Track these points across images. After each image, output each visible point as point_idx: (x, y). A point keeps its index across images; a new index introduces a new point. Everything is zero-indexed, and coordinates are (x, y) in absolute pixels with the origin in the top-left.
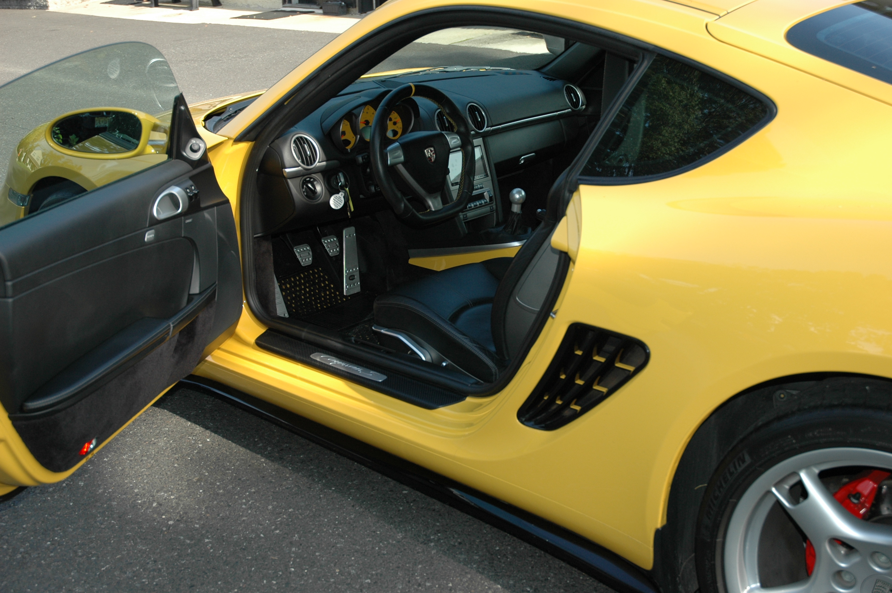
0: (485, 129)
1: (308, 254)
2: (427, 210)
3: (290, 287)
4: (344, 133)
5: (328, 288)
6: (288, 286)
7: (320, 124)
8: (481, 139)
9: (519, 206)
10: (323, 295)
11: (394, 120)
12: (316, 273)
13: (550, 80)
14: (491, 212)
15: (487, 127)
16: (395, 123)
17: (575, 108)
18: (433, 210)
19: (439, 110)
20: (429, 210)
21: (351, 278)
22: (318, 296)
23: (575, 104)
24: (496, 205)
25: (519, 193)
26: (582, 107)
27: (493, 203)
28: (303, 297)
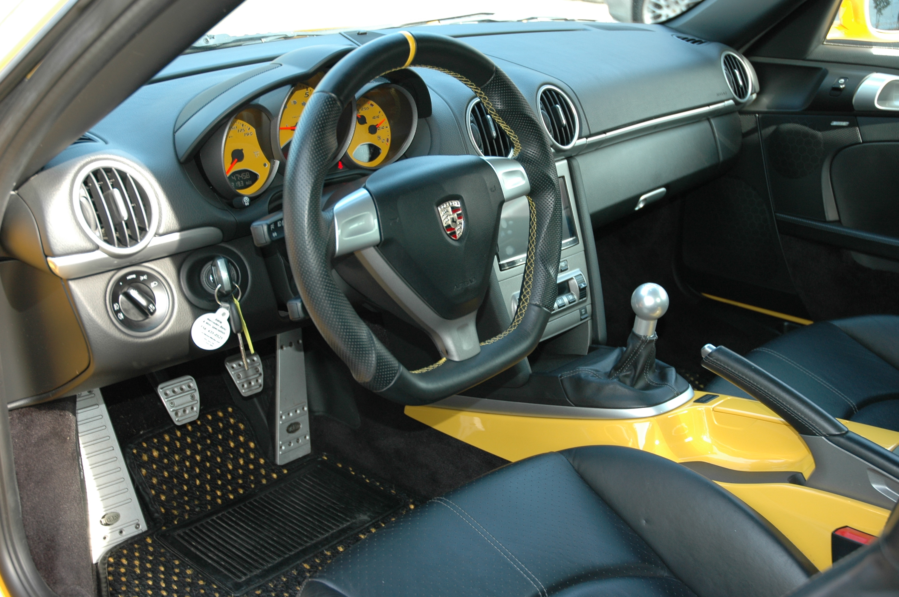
0: (576, 142)
1: (189, 398)
2: (440, 358)
3: (160, 455)
4: (238, 155)
5: (242, 451)
6: (155, 454)
7: (171, 133)
8: (565, 161)
9: (653, 324)
10: (230, 467)
11: (370, 122)
12: (221, 420)
13: (693, 43)
14: (581, 320)
15: (580, 138)
16: (373, 130)
17: (740, 97)
18: (456, 359)
19: (477, 100)
20: (444, 359)
21: (291, 429)
22: (218, 471)
23: (741, 91)
24: (593, 304)
25: (654, 293)
26: (751, 95)
27: (585, 301)
28: (186, 476)
